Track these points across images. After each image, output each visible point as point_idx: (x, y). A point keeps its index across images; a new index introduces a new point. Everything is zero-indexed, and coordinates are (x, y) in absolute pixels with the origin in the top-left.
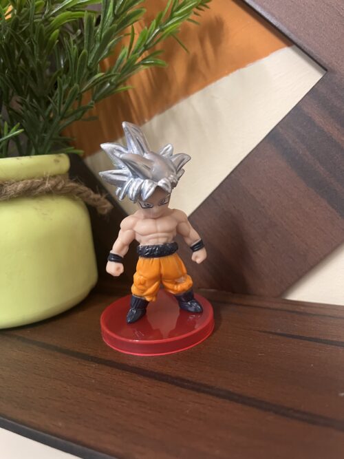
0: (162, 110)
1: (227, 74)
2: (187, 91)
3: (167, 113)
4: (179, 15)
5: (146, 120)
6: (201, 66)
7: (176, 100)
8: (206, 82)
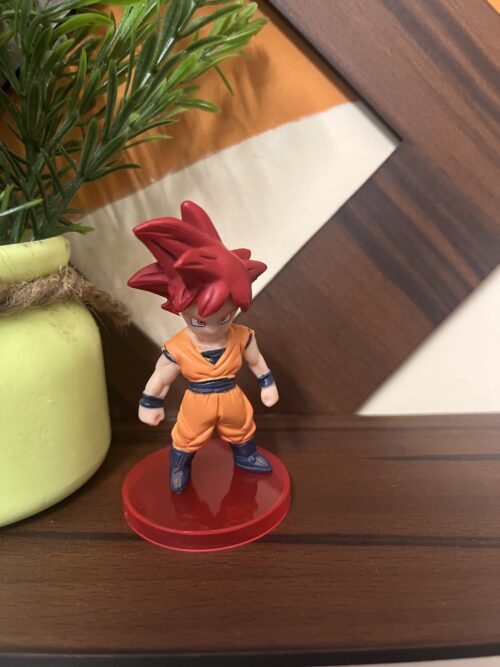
0: (179, 168)
1: (274, 127)
2: (217, 143)
3: (187, 171)
4: (231, 42)
5: (153, 180)
6: (238, 112)
7: (202, 153)
8: (245, 134)
